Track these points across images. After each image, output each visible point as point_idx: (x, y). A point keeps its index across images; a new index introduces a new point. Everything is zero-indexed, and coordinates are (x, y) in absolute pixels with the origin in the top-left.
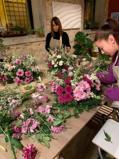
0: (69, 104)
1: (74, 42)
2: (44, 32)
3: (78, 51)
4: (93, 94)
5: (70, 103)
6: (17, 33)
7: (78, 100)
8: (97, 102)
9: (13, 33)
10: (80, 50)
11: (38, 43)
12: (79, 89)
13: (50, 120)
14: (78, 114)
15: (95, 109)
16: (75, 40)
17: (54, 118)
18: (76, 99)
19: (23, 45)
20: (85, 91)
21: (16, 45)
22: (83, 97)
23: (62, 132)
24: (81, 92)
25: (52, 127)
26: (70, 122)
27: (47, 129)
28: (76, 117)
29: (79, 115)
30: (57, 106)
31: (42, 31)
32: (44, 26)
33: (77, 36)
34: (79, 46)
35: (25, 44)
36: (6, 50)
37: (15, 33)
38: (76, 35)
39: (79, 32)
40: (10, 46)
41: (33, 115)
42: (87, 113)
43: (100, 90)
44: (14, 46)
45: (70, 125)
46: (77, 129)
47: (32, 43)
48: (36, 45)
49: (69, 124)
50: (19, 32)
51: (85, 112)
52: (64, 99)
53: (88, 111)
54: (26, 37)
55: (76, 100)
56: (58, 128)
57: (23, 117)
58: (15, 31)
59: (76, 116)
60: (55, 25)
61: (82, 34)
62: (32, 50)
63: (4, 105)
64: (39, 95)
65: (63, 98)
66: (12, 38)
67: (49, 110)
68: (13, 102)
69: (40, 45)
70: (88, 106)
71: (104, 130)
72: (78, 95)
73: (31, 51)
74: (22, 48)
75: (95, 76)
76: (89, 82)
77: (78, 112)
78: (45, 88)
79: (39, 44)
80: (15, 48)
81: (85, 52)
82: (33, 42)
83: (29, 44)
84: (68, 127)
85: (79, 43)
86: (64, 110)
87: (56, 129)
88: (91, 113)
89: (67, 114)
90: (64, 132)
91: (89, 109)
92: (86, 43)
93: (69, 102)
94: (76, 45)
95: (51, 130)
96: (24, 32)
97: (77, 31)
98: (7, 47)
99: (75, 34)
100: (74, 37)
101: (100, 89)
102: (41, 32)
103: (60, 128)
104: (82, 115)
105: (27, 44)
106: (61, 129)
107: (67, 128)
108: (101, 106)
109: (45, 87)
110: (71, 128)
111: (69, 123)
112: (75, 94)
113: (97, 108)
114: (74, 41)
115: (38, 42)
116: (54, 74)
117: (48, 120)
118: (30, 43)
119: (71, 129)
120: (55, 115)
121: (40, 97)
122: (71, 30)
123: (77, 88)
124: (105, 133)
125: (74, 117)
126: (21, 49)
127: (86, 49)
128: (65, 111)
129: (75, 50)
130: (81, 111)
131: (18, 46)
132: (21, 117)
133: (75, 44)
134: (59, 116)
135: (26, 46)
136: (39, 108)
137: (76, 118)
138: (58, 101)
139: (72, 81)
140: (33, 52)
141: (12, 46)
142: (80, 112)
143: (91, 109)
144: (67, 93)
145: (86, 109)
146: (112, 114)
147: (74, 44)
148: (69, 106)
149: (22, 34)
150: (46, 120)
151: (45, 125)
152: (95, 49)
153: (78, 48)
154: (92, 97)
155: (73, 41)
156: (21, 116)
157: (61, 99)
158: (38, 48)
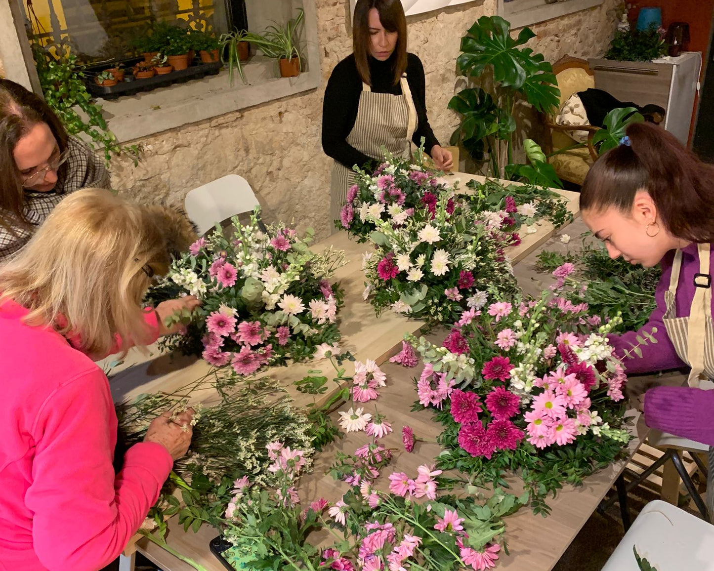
0: (507, 461)
1: (453, 79)
2: (302, 44)
3: (478, 127)
4: (600, 419)
5: (511, 456)
6: (173, 70)
7: (542, 445)
8: (612, 448)
9: (156, 74)
10: (490, 121)
11: (273, 110)
12: (549, 405)
13: (448, 528)
14: (544, 496)
15: (603, 473)
16: (462, 68)
17: (463, 520)
18: (532, 443)
19: (204, 130)
20: (571, 414)
21: (171, 130)
22: (563, 437)
23: (500, 567)
24: (558, 419)
25: (464, 552)
26: (518, 529)
27: (447, 559)
28: (537, 511)
29: (548, 500)
30: (455, 467)
31: (295, 42)
32: (302, 18)
33: (470, 42)
34: (482, 97)
35: (214, 123)
36: (124, 164)
37: (162, 71)
38: (465, 40)
39: (483, 19)
40: (145, 141)
41: (377, 508)
42: (577, 492)
43: (622, 397)
44: (161, 138)
45: (521, 542)
46: (547, 553)
47: (246, 114)
48: (264, 119)
49: (516, 537)
50: (179, 63)
51: (567, 487)
52: (488, 441)
53: (579, 484)
54: (214, 82)
55: (535, 445)
56: (485, 554)
57: (341, 517)
58: (162, 57)
59: (538, 505)
60: (378, 30)
61: (498, 31)
62: (247, 151)
63: (255, 472)
64: (368, 416)
65: (480, 437)
66: (147, 99)
67: (431, 487)
68: (288, 458)
69: (287, 117)
70: (577, 463)
71: (634, 549)
72: (546, 429)
73: (242, 153)
74: (199, 146)
75: (602, 347)
76: (584, 375)
77: (542, 488)
78: (383, 384)
79: (280, 113)
80: (167, 146)
81: (512, 128)
82: (253, 106)
83: (231, 117)
84: (516, 550)
85: (483, 78)
86: (486, 481)
87: (479, 555)
88: (592, 490)
89: (501, 498)
90: (505, 565)
91: (583, 475)
92: (519, 83)
93: (507, 453)
94: (467, 92)
95: (461, 561)
96: (207, 59)
97: (470, 18)
98: (129, 145)
99: (460, 34)
100: (455, 51)
101: (623, 394)
102: (290, 50)
103: (491, 552)
104: (558, 502)
105: (221, 120)
106: (496, 557)
107: (513, 551)
108: (625, 459)
109: (380, 378)
110: (526, 552)
111: (515, 533)
112: (533, 427)
113: (611, 471)
114: (457, 74)
115: (277, 104)
116: (407, 308)
117: (439, 526)
118: (238, 115)
119: (526, 556)
120: (461, 505)
121: (378, 429)
122: (442, 16)
123: (540, 402)
124: (638, 560)
125: (530, 511)
126: (194, 151)
127: (520, 105)
128: (490, 485)
129: (458, 121)
130: (553, 486)
131: (182, 137)
132: (334, 517)
133: (459, 90)
134: (477, 511)
135: (217, 133)
136: (392, 477)
137: (540, 514)
138: (457, 446)
139: (517, 373)
140: (251, 157)
141: (152, 139)
142: (548, 491)
143: (589, 474)
144: (499, 419)
145: (572, 478)
146: (661, 469)
147: (456, 87)
148: (507, 467)
149: (197, 69)
150: (436, 527)
151: (435, 544)
152: (565, 104)
153: (477, 107)
154: (595, 433)
155: (448, 75)
156: (333, 511)
157: (472, 443)
158: (275, 133)
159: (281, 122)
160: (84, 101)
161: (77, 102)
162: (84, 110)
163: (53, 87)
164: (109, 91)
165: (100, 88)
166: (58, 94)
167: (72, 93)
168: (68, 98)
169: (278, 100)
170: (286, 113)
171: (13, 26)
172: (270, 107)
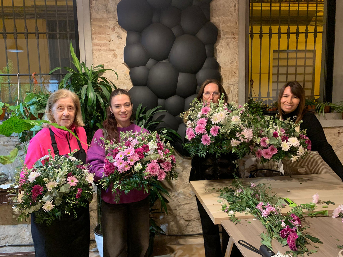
48: (330, 133)
79: (339, 133)
82: (326, 127)
96: (310, 108)
158: (335, 140)
159: (339, 136)
160: (261, 114)
161: (258, 115)
162: (260, 117)
163: (252, 109)
164: (269, 112)
165: (267, 111)
166: (253, 111)
167: (257, 111)
168: (256, 113)
169: (340, 127)
170: (342, 133)
171: (244, 88)
172: (335, 129)
